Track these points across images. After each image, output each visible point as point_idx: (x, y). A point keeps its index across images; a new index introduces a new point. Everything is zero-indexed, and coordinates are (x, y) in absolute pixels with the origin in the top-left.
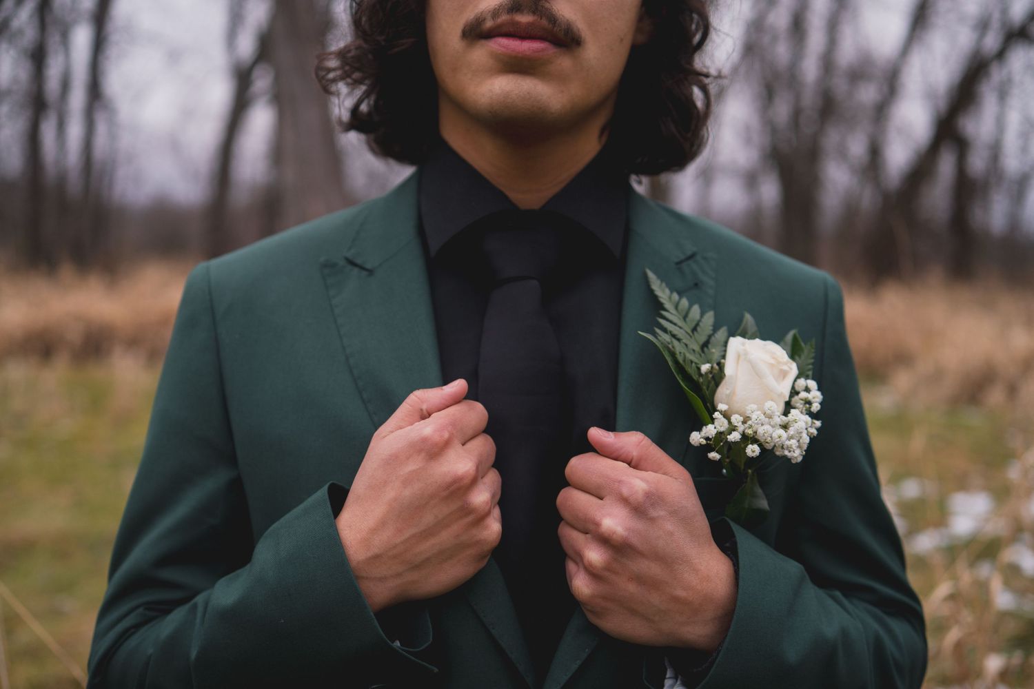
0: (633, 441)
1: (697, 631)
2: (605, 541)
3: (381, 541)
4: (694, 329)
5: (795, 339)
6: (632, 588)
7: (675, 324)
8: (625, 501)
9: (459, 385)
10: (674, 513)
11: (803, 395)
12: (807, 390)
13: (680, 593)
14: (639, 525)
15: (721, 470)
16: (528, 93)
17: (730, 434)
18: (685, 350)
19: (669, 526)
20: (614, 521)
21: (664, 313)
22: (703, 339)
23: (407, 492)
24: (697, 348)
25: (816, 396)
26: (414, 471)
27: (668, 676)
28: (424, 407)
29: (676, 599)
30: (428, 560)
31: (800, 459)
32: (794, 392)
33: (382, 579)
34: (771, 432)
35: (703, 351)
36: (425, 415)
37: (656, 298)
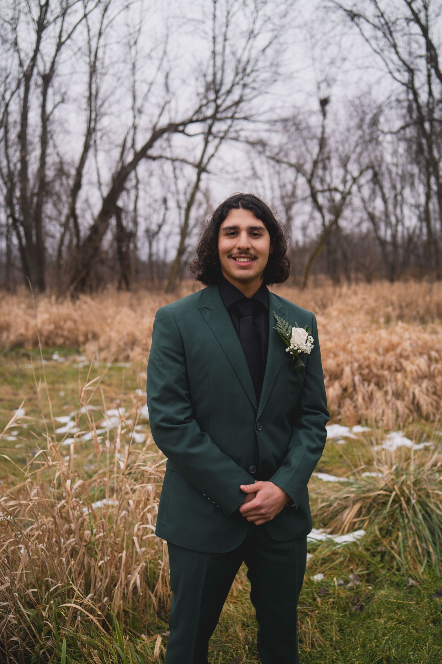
5: (307, 327)
15: (293, 356)
31: (309, 353)
37: (275, 319)
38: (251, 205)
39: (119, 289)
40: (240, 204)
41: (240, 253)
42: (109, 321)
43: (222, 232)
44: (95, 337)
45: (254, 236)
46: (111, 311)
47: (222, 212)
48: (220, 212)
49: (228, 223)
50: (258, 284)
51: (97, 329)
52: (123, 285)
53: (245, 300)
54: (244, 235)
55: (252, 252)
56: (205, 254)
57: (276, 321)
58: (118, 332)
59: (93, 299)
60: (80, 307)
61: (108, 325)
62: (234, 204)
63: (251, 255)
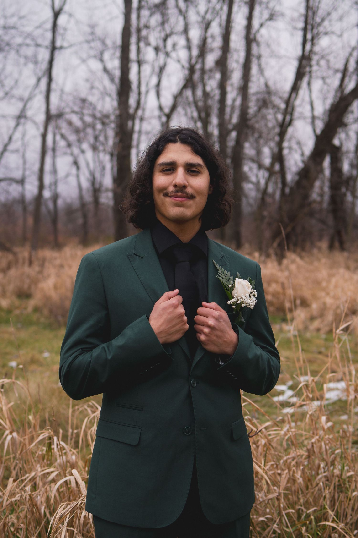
0: (214, 304)
1: (229, 350)
2: (209, 326)
3: (162, 328)
4: (226, 276)
5: (250, 279)
6: (215, 338)
7: (222, 275)
8: (214, 317)
9: (177, 291)
10: (224, 321)
11: (253, 293)
12: (254, 292)
13: (225, 340)
14: (217, 323)
15: (233, 311)
16: (182, 212)
17: (238, 301)
18: (225, 281)
19: (223, 323)
20: (211, 322)
21: (219, 272)
22: (228, 279)
23: (169, 316)
24: (227, 281)
25: (256, 293)
26: (171, 311)
27: (220, 362)
28: (170, 296)
29: (225, 341)
30: (173, 333)
31: (253, 308)
32: (251, 293)
33: (161, 338)
34: (247, 300)
35: (228, 282)
36: (170, 298)
37: (216, 268)
38: (189, 140)
39: (331, 247)
40: (177, 138)
41: (177, 192)
42: (324, 284)
43: (157, 168)
44: (305, 303)
45: (191, 173)
46: (323, 273)
47: (158, 146)
48: (155, 146)
49: (164, 159)
50: (196, 227)
51: (307, 294)
52: (337, 244)
53: (180, 244)
54: (180, 171)
55: (189, 190)
56: (138, 192)
57: (217, 270)
58: (336, 298)
59: (302, 258)
60: (287, 268)
61: (324, 289)
62: (172, 138)
63: (187, 194)
